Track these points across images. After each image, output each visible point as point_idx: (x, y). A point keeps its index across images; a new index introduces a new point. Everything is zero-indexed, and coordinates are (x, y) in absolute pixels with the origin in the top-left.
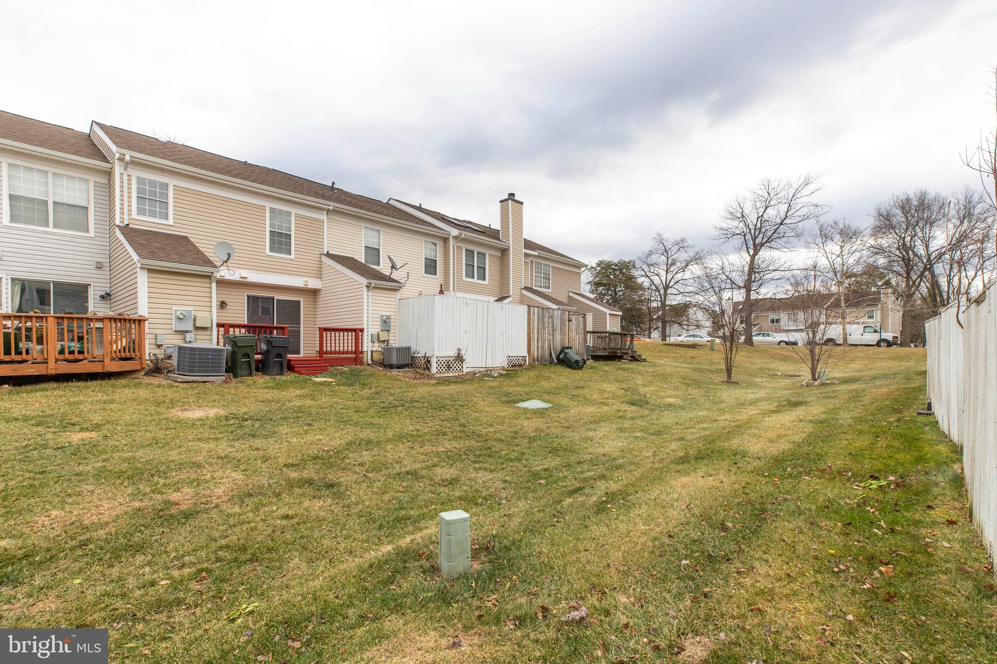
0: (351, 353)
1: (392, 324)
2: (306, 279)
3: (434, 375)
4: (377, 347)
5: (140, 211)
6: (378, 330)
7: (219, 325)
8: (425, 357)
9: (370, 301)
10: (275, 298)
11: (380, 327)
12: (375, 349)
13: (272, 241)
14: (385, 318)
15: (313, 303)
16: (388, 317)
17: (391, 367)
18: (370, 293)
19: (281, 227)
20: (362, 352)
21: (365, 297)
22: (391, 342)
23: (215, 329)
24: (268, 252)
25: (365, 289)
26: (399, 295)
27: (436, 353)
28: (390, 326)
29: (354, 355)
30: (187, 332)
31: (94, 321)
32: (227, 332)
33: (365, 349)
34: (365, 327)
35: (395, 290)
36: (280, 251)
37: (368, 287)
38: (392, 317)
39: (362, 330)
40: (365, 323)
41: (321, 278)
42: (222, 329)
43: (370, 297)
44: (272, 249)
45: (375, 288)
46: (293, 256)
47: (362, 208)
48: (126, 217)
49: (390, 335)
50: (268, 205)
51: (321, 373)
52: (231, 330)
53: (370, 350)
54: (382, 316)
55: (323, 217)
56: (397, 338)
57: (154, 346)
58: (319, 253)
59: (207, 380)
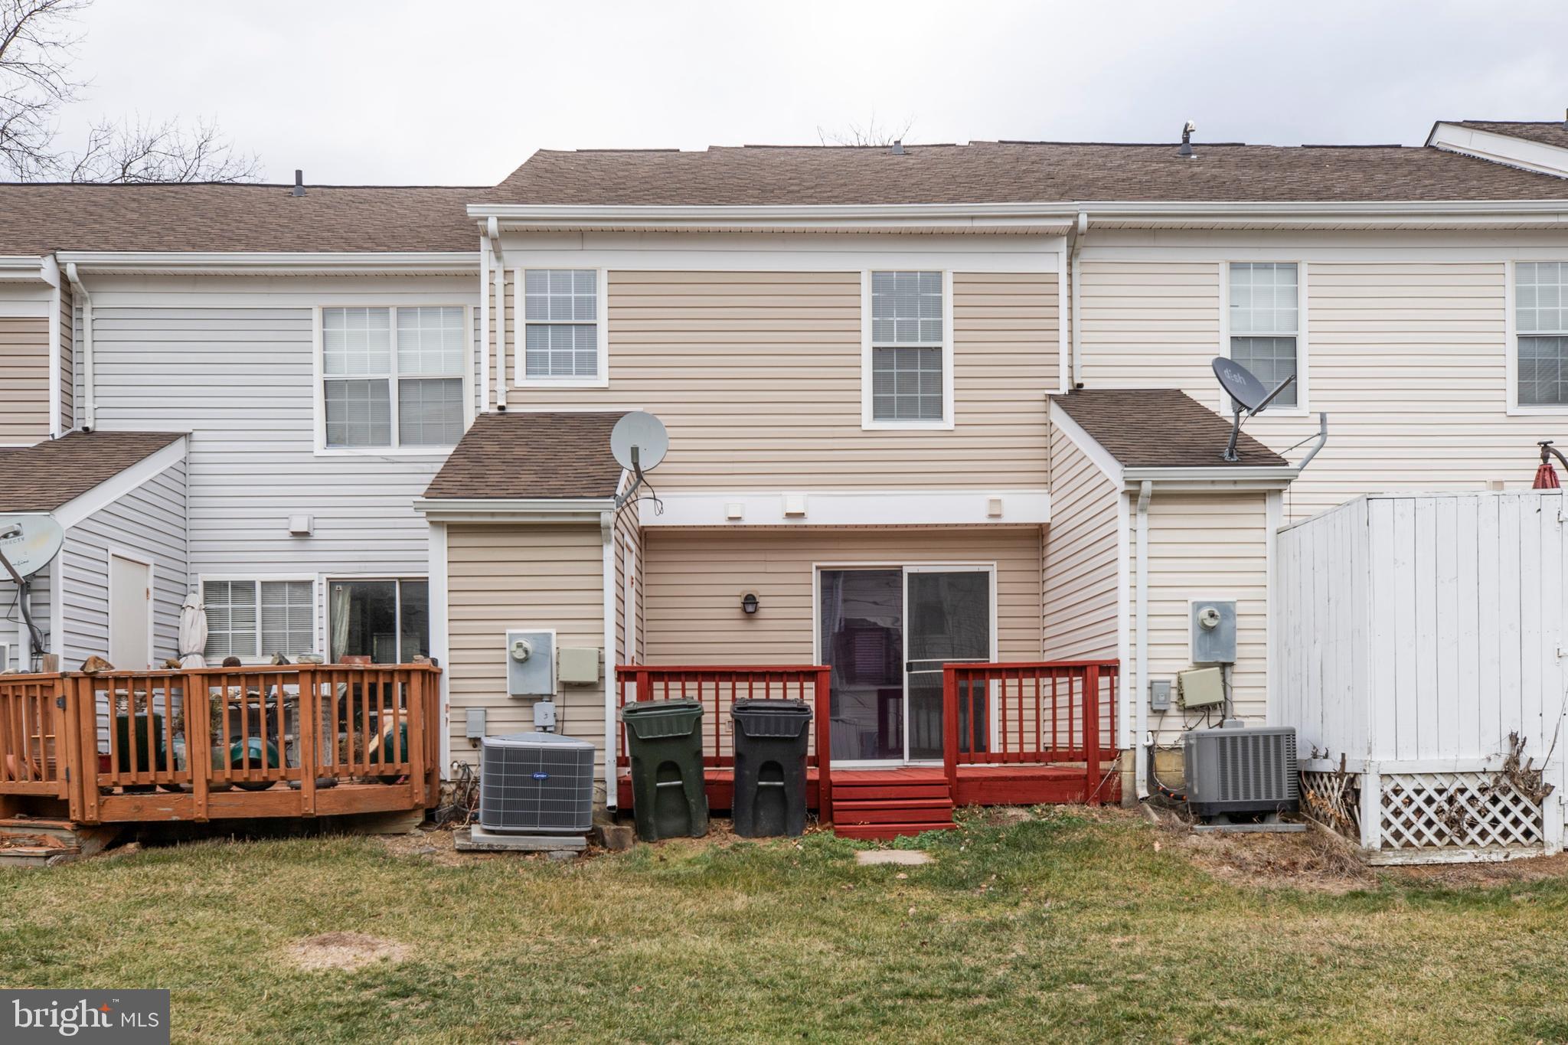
0: (1071, 755)
1: (1241, 636)
2: (995, 494)
3: (1370, 853)
4: (1174, 731)
5: (534, 365)
6: (1185, 665)
7: (625, 675)
8: (1340, 775)
9: (1143, 551)
10: (906, 571)
11: (1188, 652)
12: (1166, 740)
13: (880, 382)
14: (1204, 613)
15: (1033, 577)
16: (1225, 611)
17: (1206, 814)
18: (1142, 520)
19: (907, 331)
20: (1113, 754)
21: (1123, 537)
22: (1238, 709)
23: (611, 684)
24: (868, 422)
25: (1123, 507)
26: (1274, 513)
27: (1384, 759)
28: (1231, 646)
29: (1084, 765)
30: (540, 698)
31: (280, 679)
32: (645, 693)
33: (1124, 742)
34: (1123, 654)
35: (1261, 496)
36: (907, 410)
37: (1133, 497)
38: (1240, 608)
39: (1110, 669)
40: (1124, 638)
41: (1048, 484)
42: (632, 688)
43: (1142, 536)
44: (881, 410)
45: (1157, 497)
46: (948, 421)
47: (1242, 195)
48: (501, 387)
49: (1235, 680)
50: (866, 263)
51: (914, 833)
52: (658, 685)
53: (1143, 741)
54: (1198, 606)
55: (1053, 261)
56: (1269, 694)
57: (464, 744)
58: (1040, 395)
59: (531, 847)
